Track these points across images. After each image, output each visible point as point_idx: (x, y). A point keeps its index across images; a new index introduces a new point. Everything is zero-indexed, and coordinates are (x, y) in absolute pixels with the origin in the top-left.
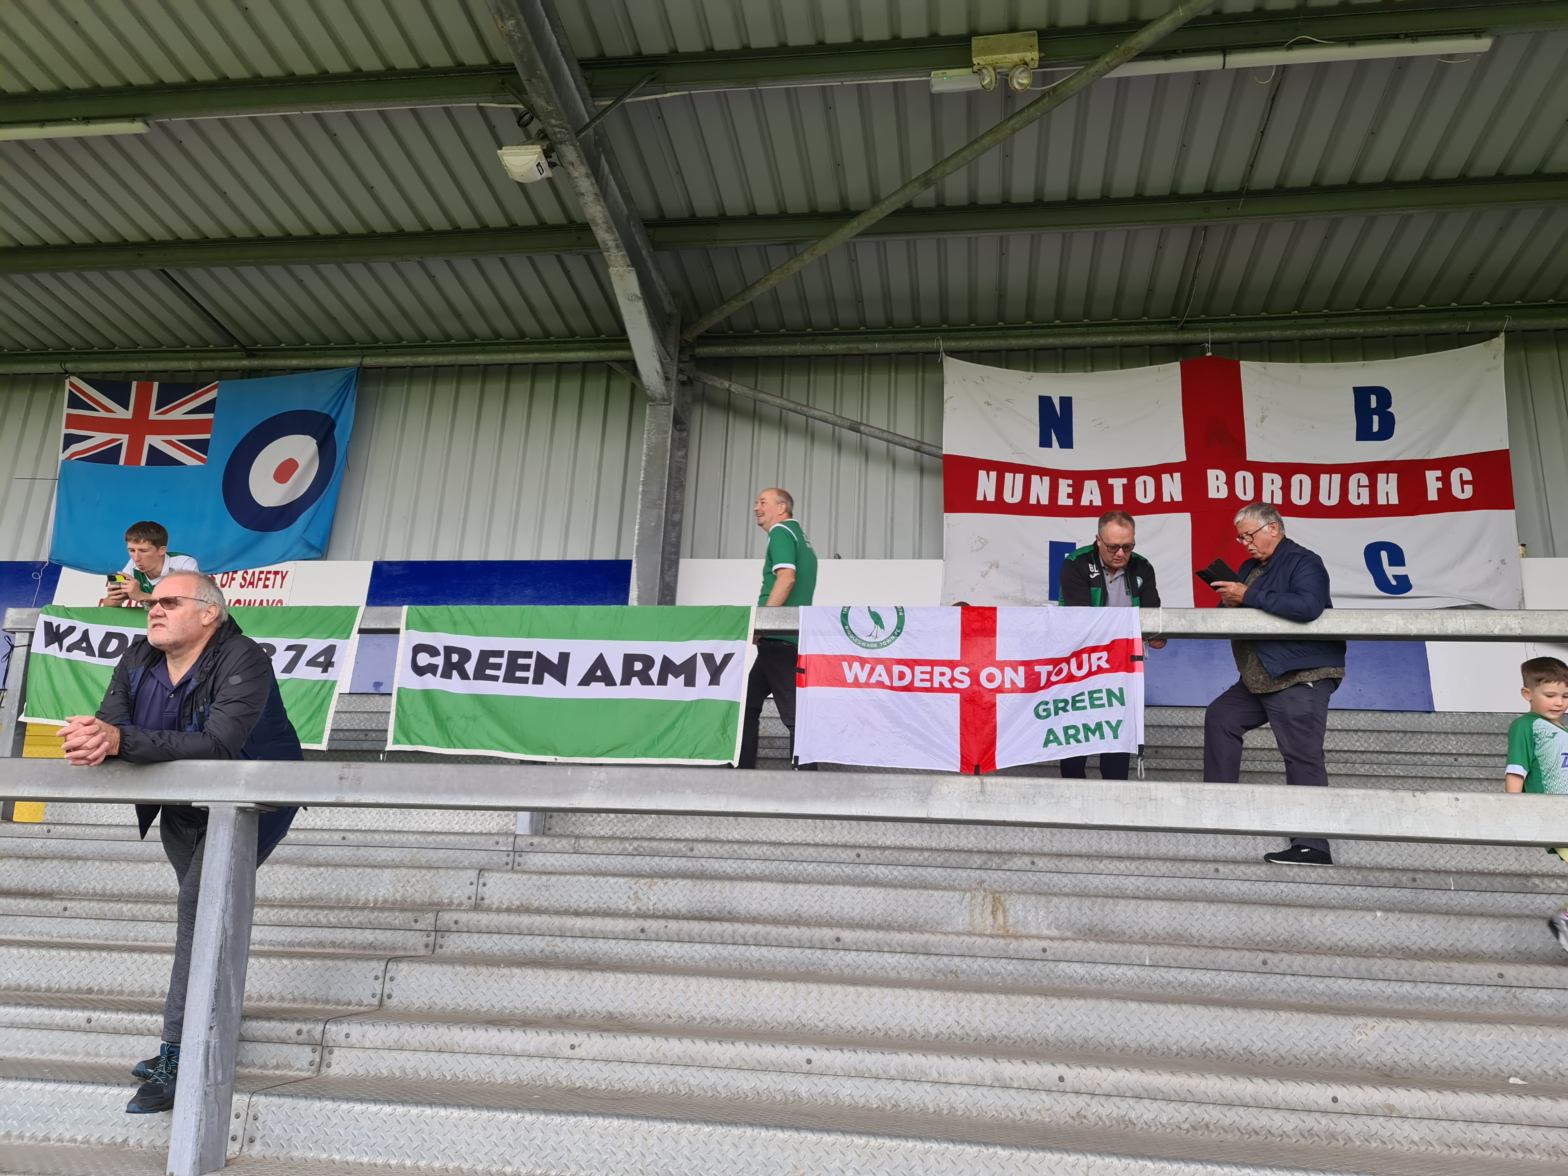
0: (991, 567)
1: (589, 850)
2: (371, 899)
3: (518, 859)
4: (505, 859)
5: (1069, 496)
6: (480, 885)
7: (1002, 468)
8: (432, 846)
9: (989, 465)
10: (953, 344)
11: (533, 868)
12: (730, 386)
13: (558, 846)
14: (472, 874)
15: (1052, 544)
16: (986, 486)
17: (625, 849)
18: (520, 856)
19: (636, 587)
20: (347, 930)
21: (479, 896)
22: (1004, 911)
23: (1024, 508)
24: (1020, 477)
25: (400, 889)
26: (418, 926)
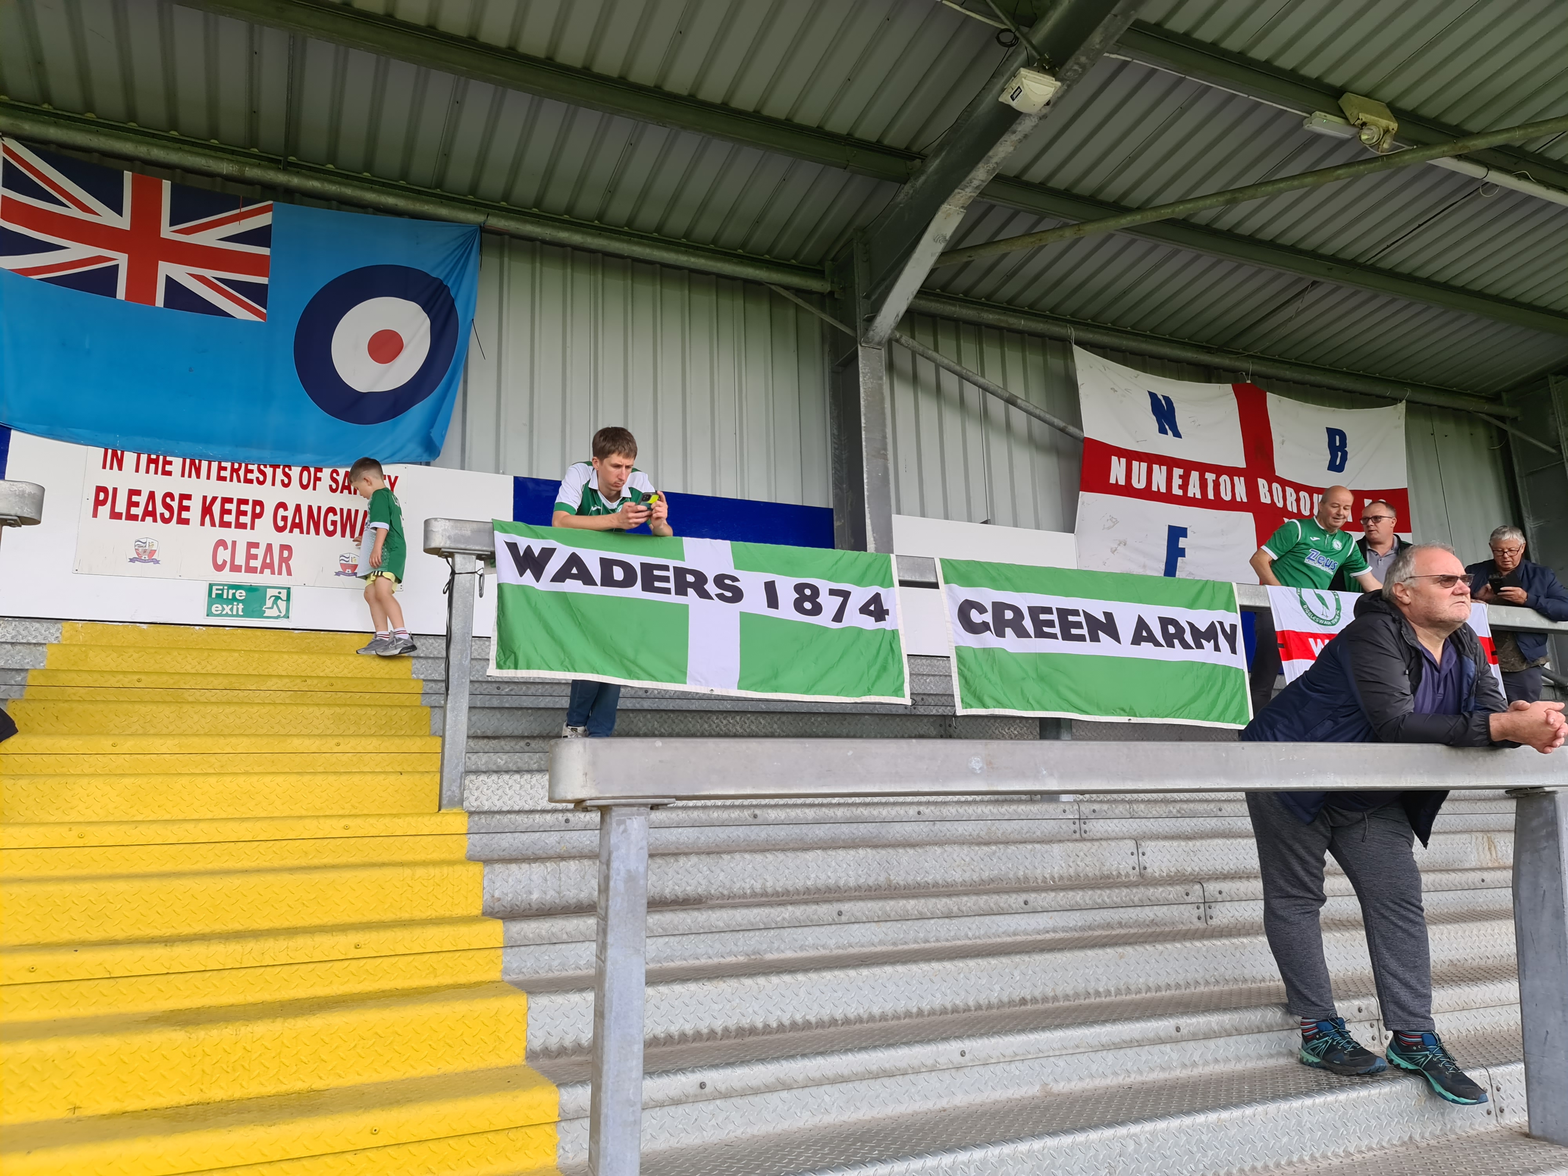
0: (1119, 545)
3: (1084, 827)
4: (1073, 827)
5: (1180, 487)
6: (1140, 855)
7: (1131, 456)
8: (1006, 818)
9: (1121, 453)
11: (1099, 836)
13: (1117, 811)
14: (1132, 843)
15: (1170, 527)
16: (1117, 471)
18: (1085, 823)
21: (1142, 867)
22: (1495, 847)
23: (1147, 494)
24: (1144, 465)
26: (1189, 899)
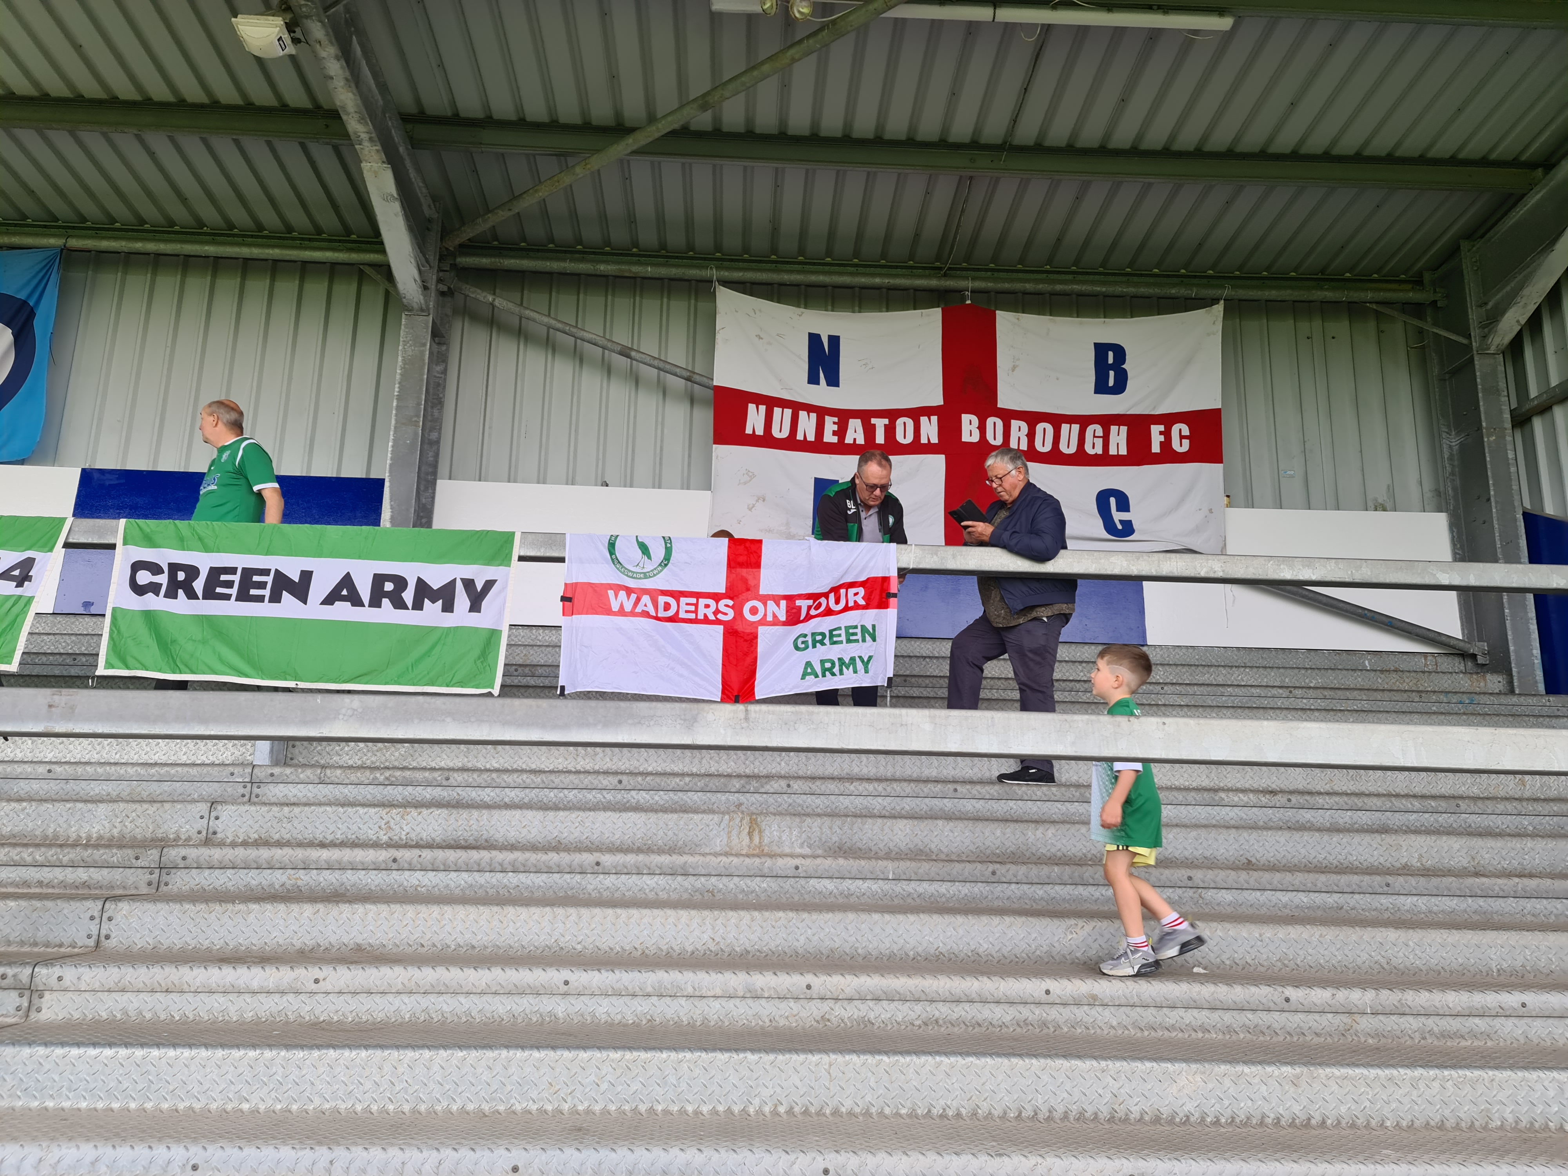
0: (757, 501)
1: (337, 780)
2: (84, 835)
3: (256, 790)
4: (242, 791)
5: (834, 433)
6: (212, 819)
7: (771, 403)
8: (154, 779)
9: (758, 399)
10: (726, 274)
11: (273, 800)
12: (494, 300)
13: (302, 776)
14: (204, 807)
15: (816, 480)
16: (755, 420)
17: (375, 778)
18: (259, 787)
19: (389, 507)
20: (56, 868)
21: (211, 830)
22: (760, 832)
23: (791, 443)
24: (788, 412)
25: (117, 825)
26: (139, 863)
